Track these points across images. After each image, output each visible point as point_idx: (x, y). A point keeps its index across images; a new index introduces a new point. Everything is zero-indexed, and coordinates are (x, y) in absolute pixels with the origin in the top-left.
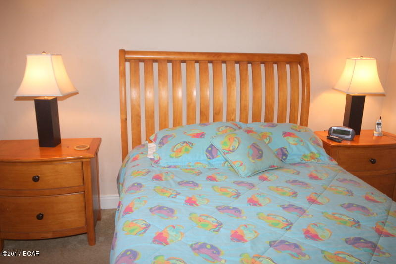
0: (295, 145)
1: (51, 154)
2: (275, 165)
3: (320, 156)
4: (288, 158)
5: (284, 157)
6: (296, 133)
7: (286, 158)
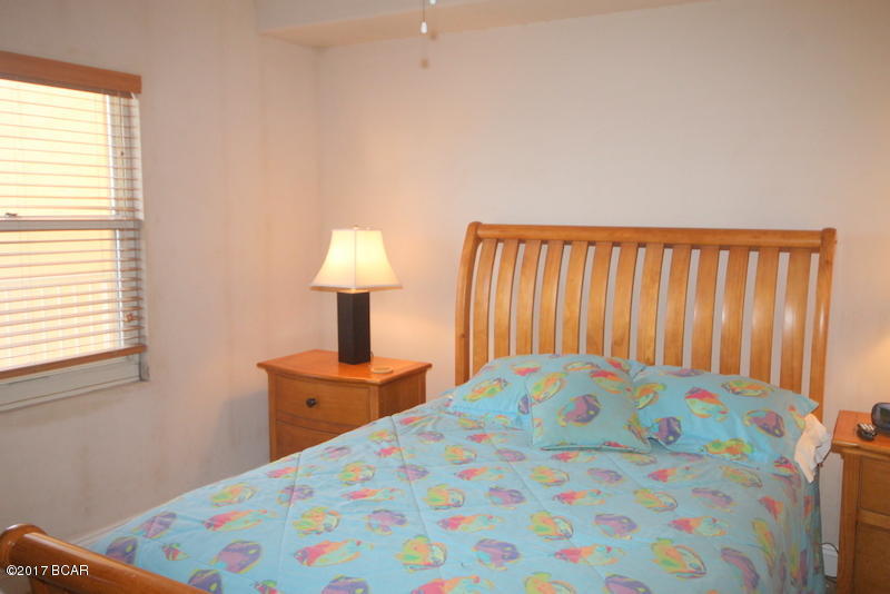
0: (703, 416)
1: (353, 374)
2: (620, 442)
3: (753, 451)
4: (679, 441)
5: (671, 438)
6: (724, 396)
7: (675, 441)
